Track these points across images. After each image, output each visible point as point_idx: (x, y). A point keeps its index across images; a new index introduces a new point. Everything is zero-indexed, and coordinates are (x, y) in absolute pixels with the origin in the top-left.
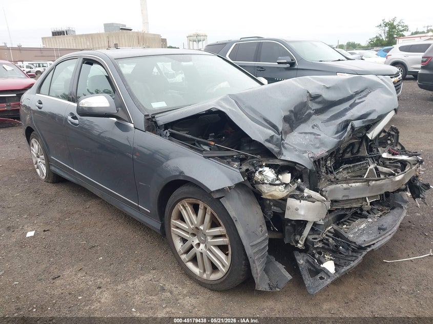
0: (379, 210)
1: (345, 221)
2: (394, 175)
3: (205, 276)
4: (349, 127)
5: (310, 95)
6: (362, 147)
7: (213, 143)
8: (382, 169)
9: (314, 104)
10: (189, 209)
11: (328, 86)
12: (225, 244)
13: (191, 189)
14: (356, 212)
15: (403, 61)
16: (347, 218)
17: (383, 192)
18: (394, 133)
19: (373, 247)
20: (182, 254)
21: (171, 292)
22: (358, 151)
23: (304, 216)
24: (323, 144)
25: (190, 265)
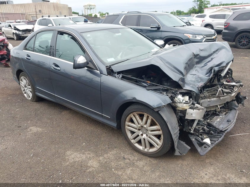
0: (223, 111)
1: (208, 118)
2: (231, 93)
3: (146, 150)
4: (213, 71)
5: (194, 55)
6: (215, 80)
7: (149, 82)
8: (225, 90)
9: (195, 59)
10: (138, 117)
11: (201, 49)
12: (160, 134)
13: (139, 107)
14: (214, 113)
15: (211, 24)
16: (209, 116)
17: (225, 102)
18: (230, 72)
19: (228, 131)
20: (132, 140)
21: (129, 159)
22: (213, 81)
23: (195, 117)
24: (202, 80)
25: (137, 145)
